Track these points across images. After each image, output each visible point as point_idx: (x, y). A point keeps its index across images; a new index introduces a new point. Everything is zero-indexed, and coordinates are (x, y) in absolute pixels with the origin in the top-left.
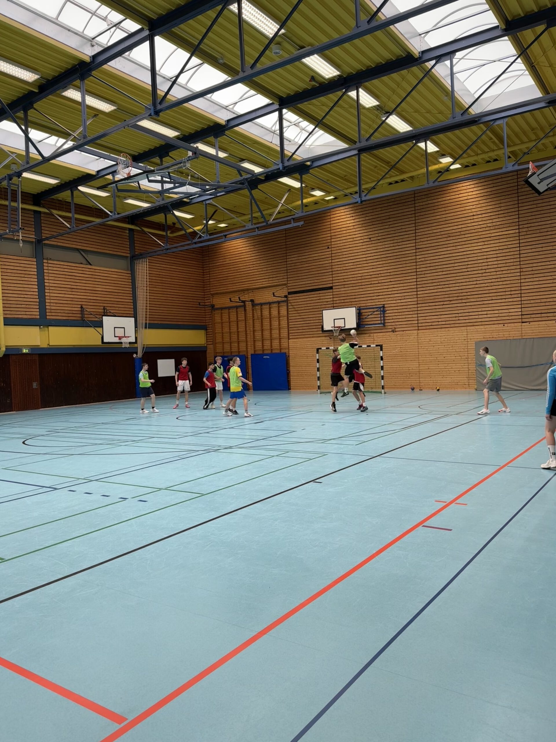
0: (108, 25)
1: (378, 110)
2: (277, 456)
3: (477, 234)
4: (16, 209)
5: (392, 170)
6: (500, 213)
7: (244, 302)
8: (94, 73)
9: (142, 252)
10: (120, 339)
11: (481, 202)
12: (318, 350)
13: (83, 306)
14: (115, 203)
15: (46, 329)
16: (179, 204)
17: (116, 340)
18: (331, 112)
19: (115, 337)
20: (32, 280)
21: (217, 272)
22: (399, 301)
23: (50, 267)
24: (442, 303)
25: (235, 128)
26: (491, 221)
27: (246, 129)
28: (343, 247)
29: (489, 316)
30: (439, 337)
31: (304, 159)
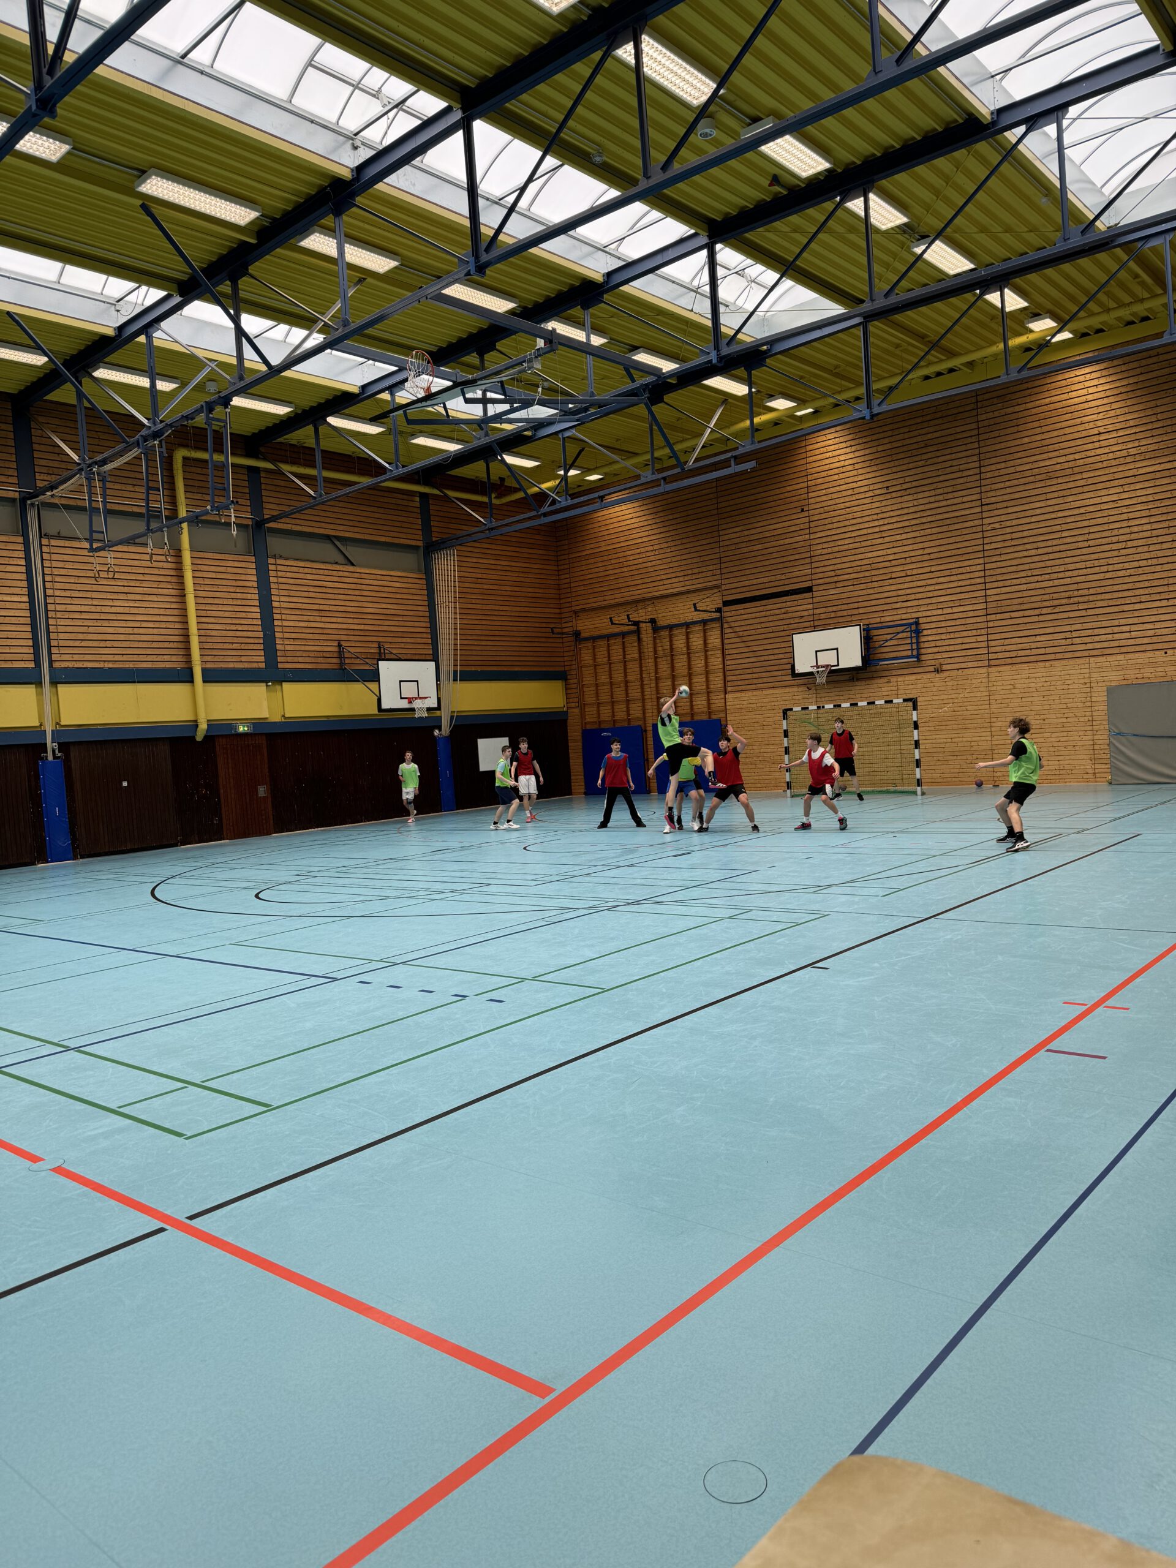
0: (384, 106)
1: (905, 232)
2: (730, 918)
3: (1107, 471)
4: (221, 467)
5: (933, 352)
6: (1155, 425)
7: (636, 623)
8: (359, 200)
9: (445, 536)
10: (410, 702)
11: (1114, 406)
12: (785, 712)
13: (342, 643)
14: (396, 445)
15: (278, 687)
16: (515, 442)
17: (404, 704)
18: (813, 245)
19: (401, 698)
20: (249, 596)
21: (584, 568)
22: (949, 611)
23: (281, 572)
24: (1037, 612)
25: (624, 288)
26: (1137, 444)
27: (645, 288)
28: (832, 508)
29: (1137, 634)
30: (1033, 680)
31: (758, 340)
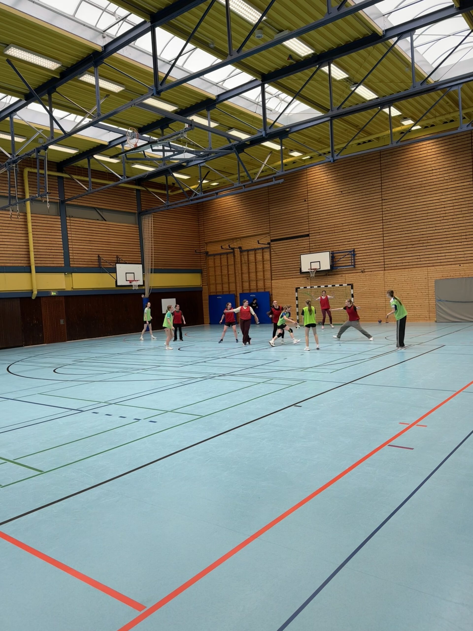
0: (117, 19)
1: (347, 81)
2: (263, 382)
3: (436, 186)
4: (43, 176)
5: (361, 133)
6: (456, 167)
7: (233, 249)
8: (106, 60)
9: (148, 208)
10: (130, 283)
11: (439, 158)
12: (297, 289)
13: (100, 256)
14: (124, 168)
15: (70, 275)
16: (179, 168)
17: (128, 283)
18: (307, 85)
19: (126, 281)
20: (58, 234)
21: (210, 224)
22: (368, 246)
23: (72, 223)
24: (405, 247)
25: (225, 102)
26: (448, 175)
27: (235, 102)
28: (318, 200)
29: (447, 257)
30: (404, 276)
31: (285, 126)
